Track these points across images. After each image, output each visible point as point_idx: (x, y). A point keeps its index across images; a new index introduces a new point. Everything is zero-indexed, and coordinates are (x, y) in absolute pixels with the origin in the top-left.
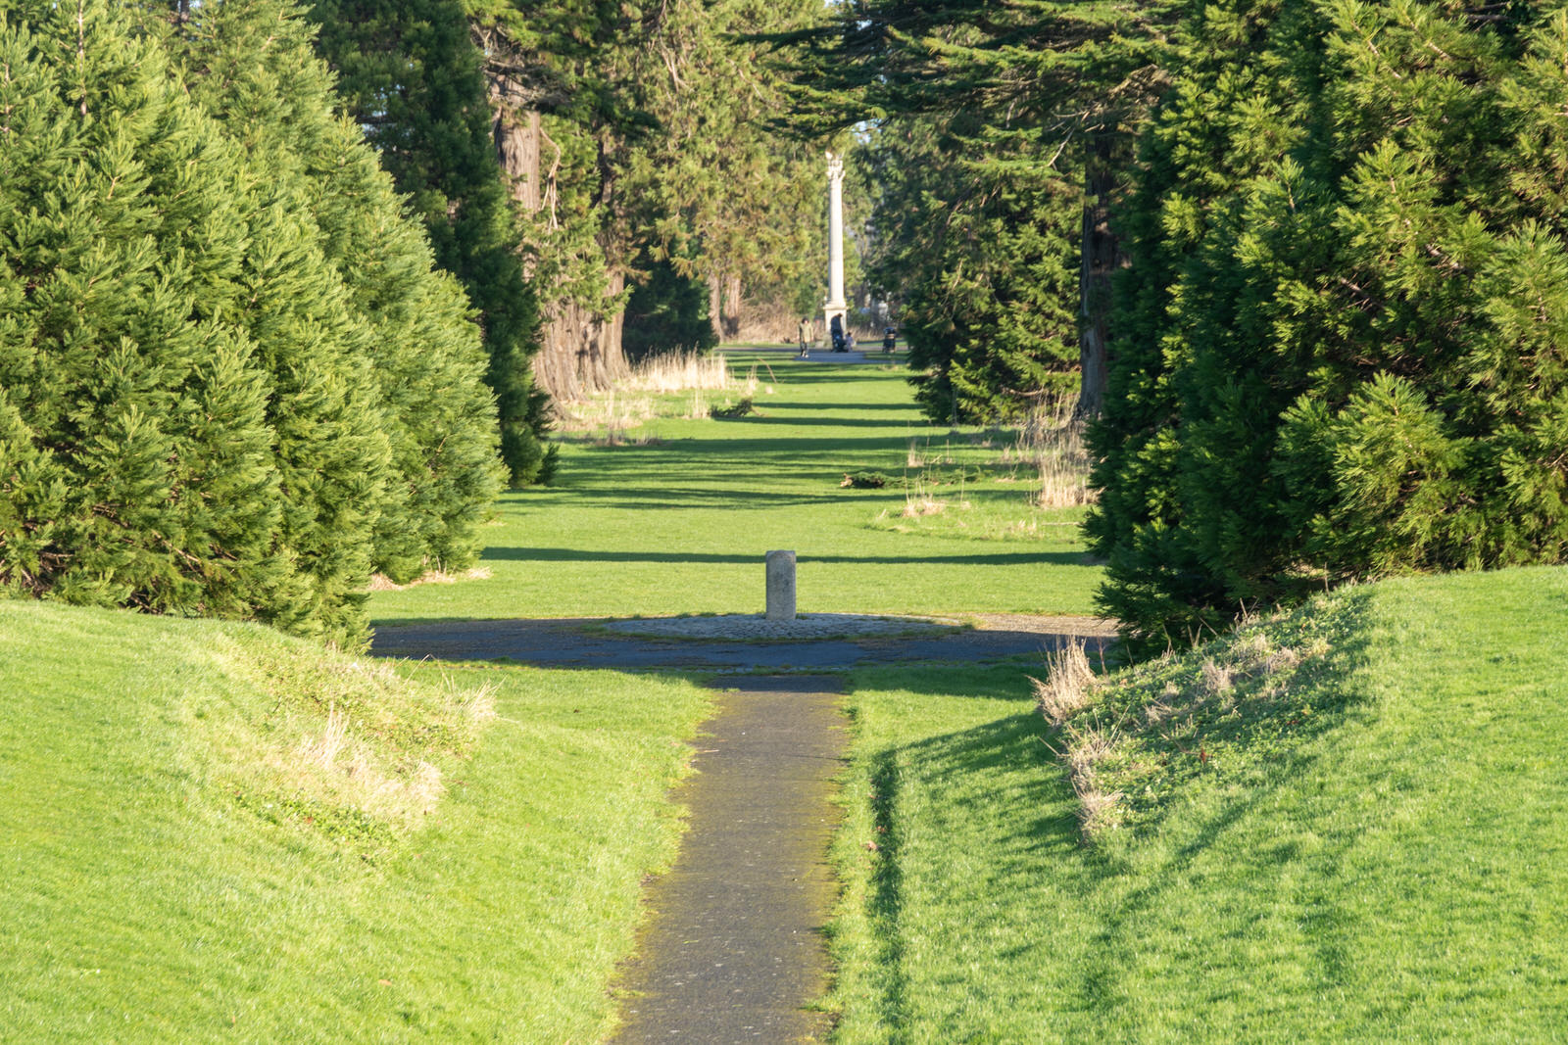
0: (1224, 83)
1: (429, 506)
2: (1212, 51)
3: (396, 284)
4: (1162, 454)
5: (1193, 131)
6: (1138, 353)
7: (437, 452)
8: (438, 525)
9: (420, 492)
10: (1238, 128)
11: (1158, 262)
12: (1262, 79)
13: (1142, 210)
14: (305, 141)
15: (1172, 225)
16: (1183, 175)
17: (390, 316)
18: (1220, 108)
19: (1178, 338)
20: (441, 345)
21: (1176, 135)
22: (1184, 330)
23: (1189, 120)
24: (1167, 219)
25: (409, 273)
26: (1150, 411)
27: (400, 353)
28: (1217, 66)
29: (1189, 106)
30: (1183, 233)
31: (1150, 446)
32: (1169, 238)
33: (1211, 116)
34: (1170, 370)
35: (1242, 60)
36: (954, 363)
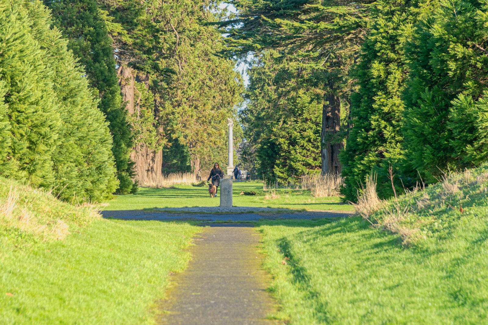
0: (395, 19)
1: (86, 178)
2: (391, 7)
3: (74, 91)
4: (371, 162)
5: (383, 37)
6: (361, 123)
7: (89, 157)
8: (89, 185)
9: (82, 172)
10: (401, 35)
11: (369, 89)
12: (410, 17)
13: (362, 69)
14: (38, 35)
15: (375, 73)
16: (379, 54)
17: (71, 103)
18: (394, 29)
19: (377, 117)
20: (91, 115)
21: (377, 39)
22: (380, 114)
23: (381, 33)
24: (373, 71)
25: (78, 86)
26: (366, 146)
27: (75, 117)
28: (392, 13)
29: (382, 28)
30: (379, 76)
31: (366, 159)
32: (374, 78)
33: (390, 32)
34: (374, 129)
35: (403, 11)
36: (275, 167)
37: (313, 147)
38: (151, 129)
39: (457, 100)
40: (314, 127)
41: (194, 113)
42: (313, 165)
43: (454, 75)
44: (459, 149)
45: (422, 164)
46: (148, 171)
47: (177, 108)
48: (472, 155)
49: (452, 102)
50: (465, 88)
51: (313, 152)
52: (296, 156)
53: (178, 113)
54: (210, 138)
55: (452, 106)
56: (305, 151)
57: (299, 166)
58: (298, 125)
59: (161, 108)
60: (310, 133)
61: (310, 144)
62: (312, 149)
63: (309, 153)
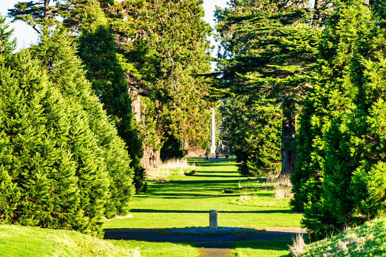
0: (327, 86)
1: (116, 198)
2: (324, 77)
3: (108, 139)
4: (311, 184)
5: (319, 98)
7: (118, 183)
8: (119, 203)
9: (114, 194)
10: (331, 98)
11: (309, 133)
12: (337, 85)
13: (305, 119)
15: (314, 123)
16: (316, 110)
17: (106, 148)
18: (326, 92)
19: (315, 153)
20: (119, 155)
21: (314, 100)
22: (317, 151)
23: (318, 96)
24: (312, 122)
26: (308, 173)
28: (324, 81)
29: (318, 92)
30: (316, 125)
31: (308, 182)
32: (313, 127)
33: (323, 94)
34: (313, 161)
35: (331, 80)
36: (248, 161)
37: (276, 146)
38: (153, 132)
39: (356, 172)
40: (277, 131)
41: (186, 115)
42: (276, 159)
43: (354, 156)
44: (357, 202)
45: (335, 210)
46: (150, 159)
47: (172, 111)
48: (365, 206)
49: (353, 173)
50: (361, 164)
51: (276, 150)
52: (263, 153)
53: (173, 115)
54: (198, 134)
55: (353, 175)
56: (270, 149)
57: (265, 161)
58: (265, 130)
59: (159, 111)
60: (273, 135)
61: (274, 144)
62: (275, 147)
63: (273, 151)
